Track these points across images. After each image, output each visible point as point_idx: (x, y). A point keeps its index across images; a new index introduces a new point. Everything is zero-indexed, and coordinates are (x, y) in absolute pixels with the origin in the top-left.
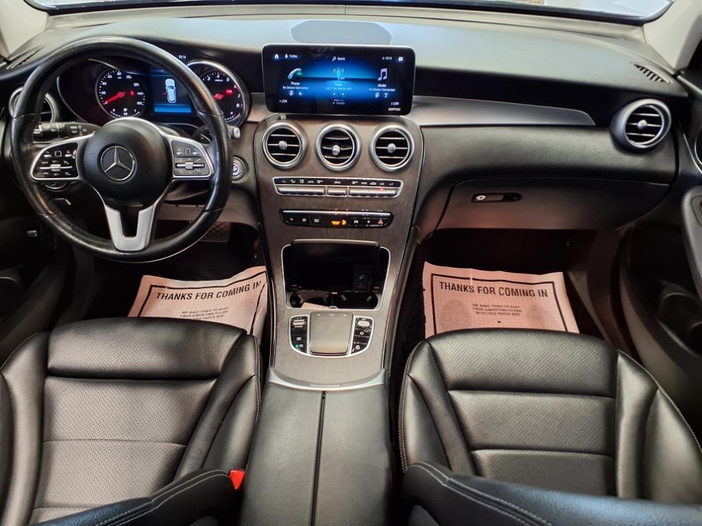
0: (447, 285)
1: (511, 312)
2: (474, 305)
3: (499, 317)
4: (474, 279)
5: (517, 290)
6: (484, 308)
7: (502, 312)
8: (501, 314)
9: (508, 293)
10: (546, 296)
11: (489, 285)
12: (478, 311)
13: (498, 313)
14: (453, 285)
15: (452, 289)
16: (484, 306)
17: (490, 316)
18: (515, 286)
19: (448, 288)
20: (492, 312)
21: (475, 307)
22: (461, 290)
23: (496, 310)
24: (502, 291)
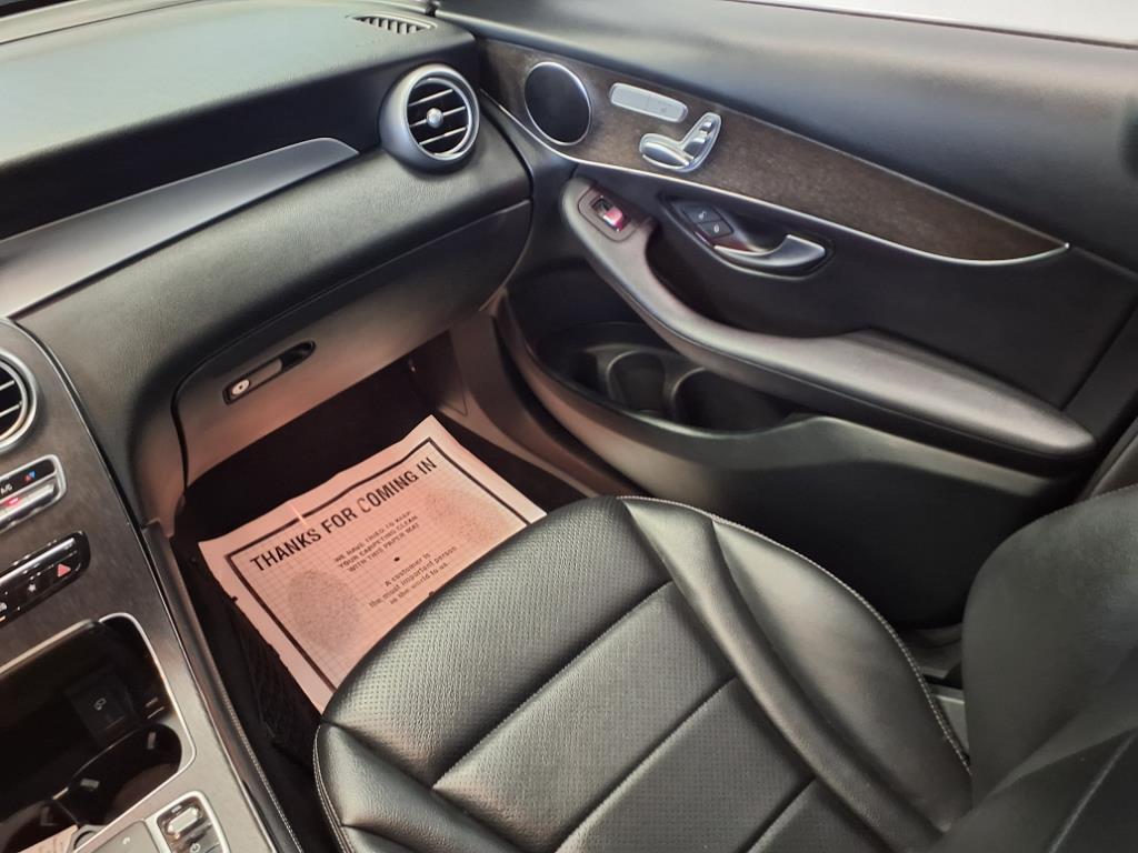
0: (267, 556)
1: (403, 530)
2: (337, 560)
3: (392, 552)
4: (305, 516)
5: (385, 487)
6: (356, 553)
7: (390, 539)
8: (390, 543)
9: (376, 502)
10: (434, 466)
11: (336, 508)
12: (351, 565)
13: (385, 546)
14: (277, 549)
15: (281, 558)
16: (354, 550)
17: (375, 560)
18: (378, 483)
19: (271, 561)
20: (374, 550)
21: (340, 563)
22: (298, 549)
23: (378, 542)
24: (367, 505)
